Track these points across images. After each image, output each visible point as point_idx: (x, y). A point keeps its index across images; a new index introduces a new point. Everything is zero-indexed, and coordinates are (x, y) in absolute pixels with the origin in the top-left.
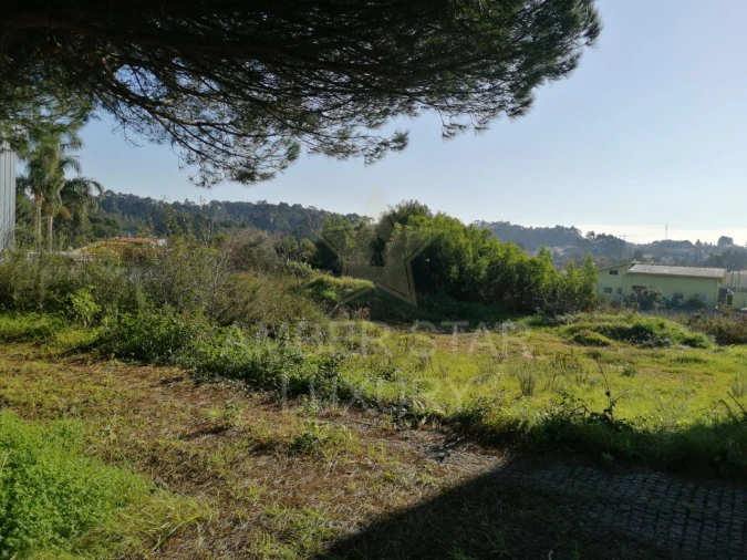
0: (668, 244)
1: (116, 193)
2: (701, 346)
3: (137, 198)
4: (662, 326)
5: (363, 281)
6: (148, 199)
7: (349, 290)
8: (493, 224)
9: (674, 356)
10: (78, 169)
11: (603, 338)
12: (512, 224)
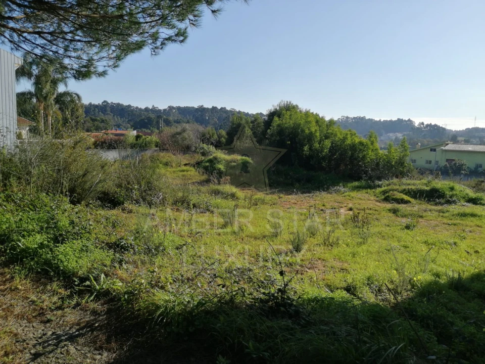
0: (476, 130)
1: (109, 102)
2: (481, 204)
3: (122, 105)
4: (452, 189)
5: (244, 157)
6: (129, 106)
7: (233, 164)
8: (354, 118)
9: (456, 212)
10: (66, 85)
11: (406, 198)
12: (367, 118)
